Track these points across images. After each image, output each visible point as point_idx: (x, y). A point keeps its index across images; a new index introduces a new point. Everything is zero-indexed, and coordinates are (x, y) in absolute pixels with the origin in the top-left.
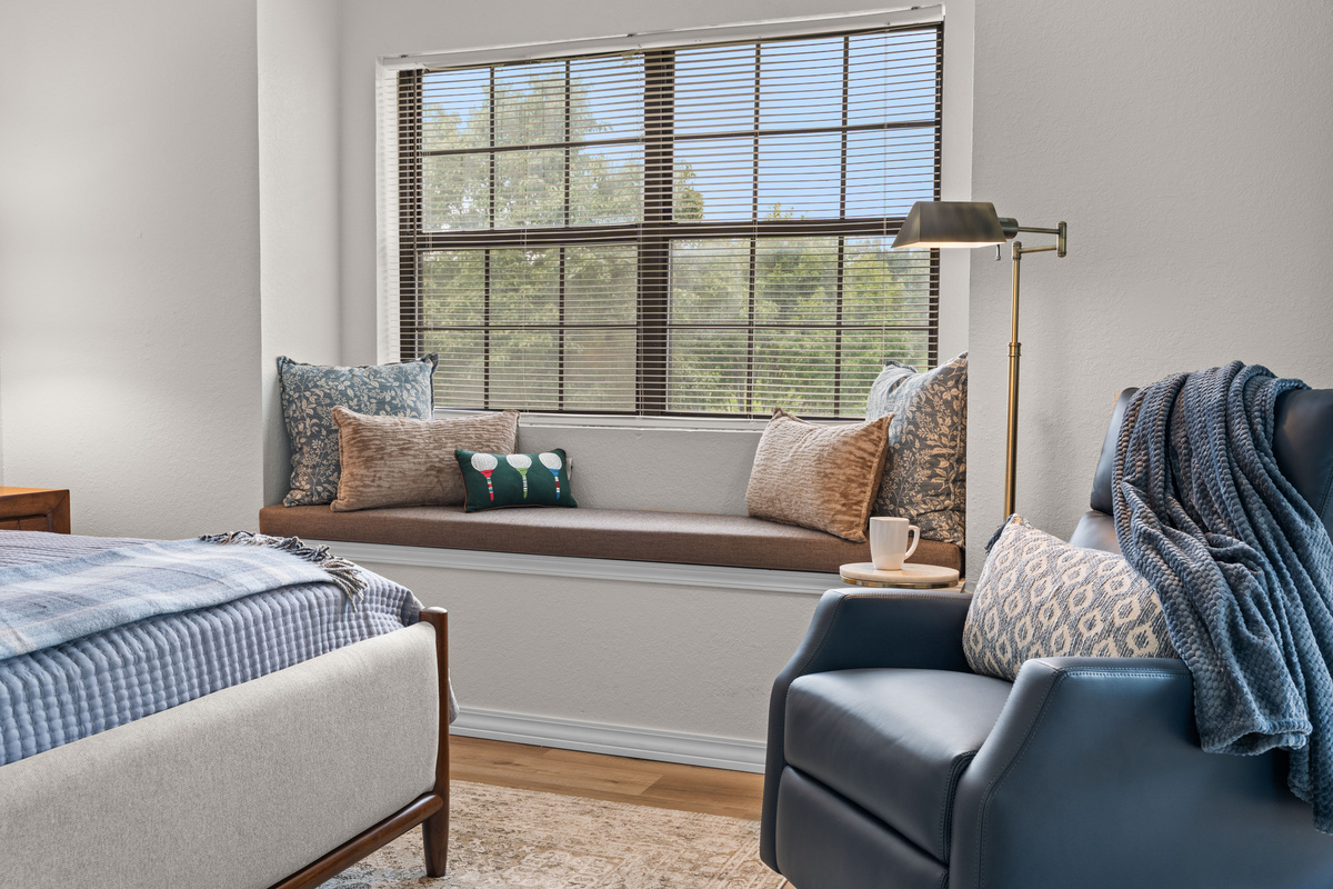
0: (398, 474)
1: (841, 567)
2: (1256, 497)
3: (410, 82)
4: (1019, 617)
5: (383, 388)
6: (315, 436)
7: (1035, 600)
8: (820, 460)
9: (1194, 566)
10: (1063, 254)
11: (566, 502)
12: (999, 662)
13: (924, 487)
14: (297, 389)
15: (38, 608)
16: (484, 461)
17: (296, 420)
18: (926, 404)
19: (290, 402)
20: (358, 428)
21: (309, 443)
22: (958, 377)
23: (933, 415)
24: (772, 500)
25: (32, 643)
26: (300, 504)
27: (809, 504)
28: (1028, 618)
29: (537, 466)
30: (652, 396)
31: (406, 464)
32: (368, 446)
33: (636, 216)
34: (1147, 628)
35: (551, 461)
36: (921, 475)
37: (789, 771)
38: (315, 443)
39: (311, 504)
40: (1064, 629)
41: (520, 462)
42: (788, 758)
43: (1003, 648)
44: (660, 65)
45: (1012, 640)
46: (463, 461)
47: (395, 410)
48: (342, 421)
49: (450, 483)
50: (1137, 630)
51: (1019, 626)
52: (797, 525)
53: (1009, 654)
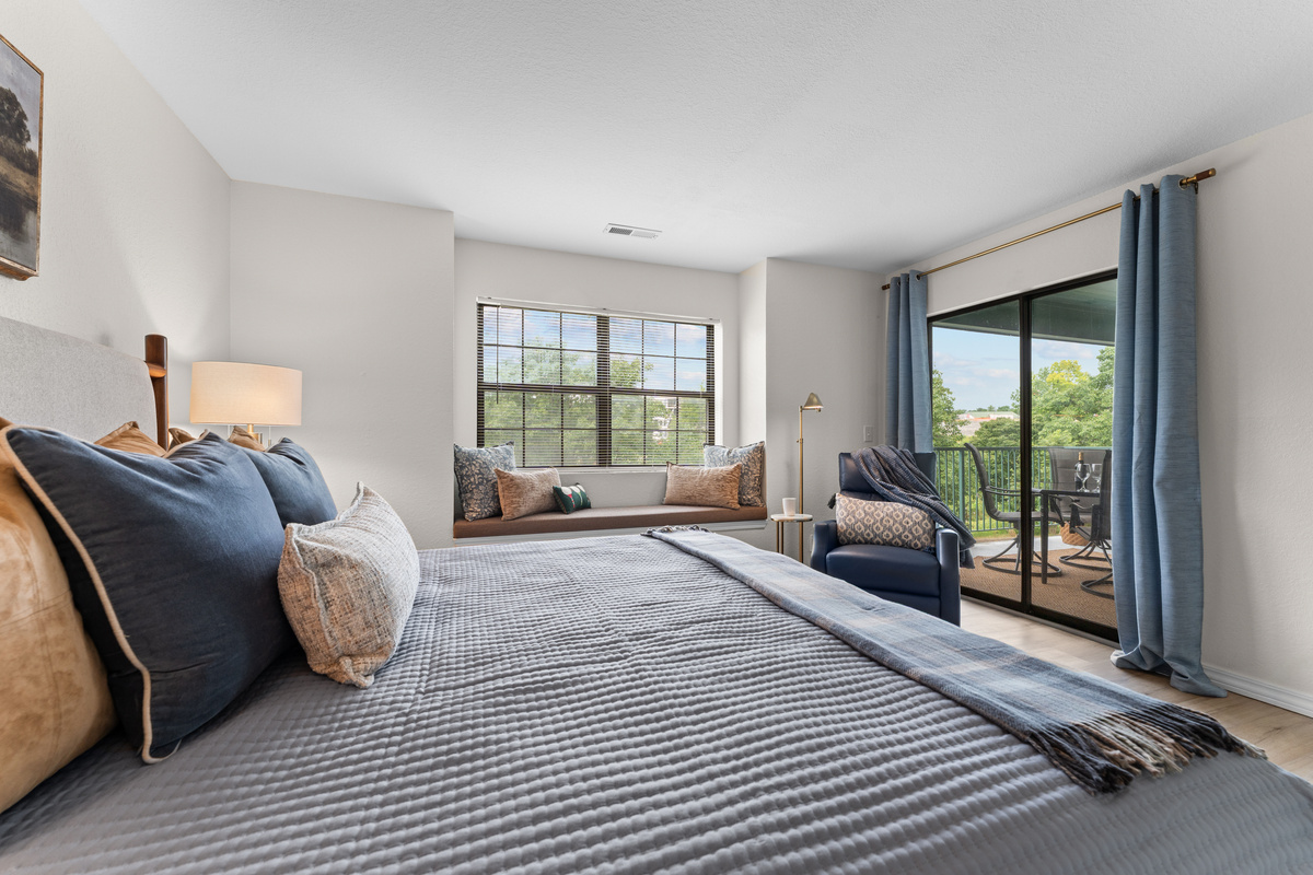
1: (770, 517)
3: (480, 307)
4: (874, 524)
6: (479, 484)
7: (879, 519)
11: (588, 507)
14: (468, 460)
16: (566, 491)
17: (468, 476)
18: (749, 459)
19: (462, 467)
21: (477, 487)
26: (475, 519)
30: (604, 459)
31: (535, 495)
33: (593, 383)
35: (582, 489)
36: (752, 484)
38: (481, 487)
39: (481, 519)
41: (577, 490)
43: (868, 535)
44: (603, 323)
45: (873, 531)
46: (557, 491)
51: (875, 527)
53: (872, 536)
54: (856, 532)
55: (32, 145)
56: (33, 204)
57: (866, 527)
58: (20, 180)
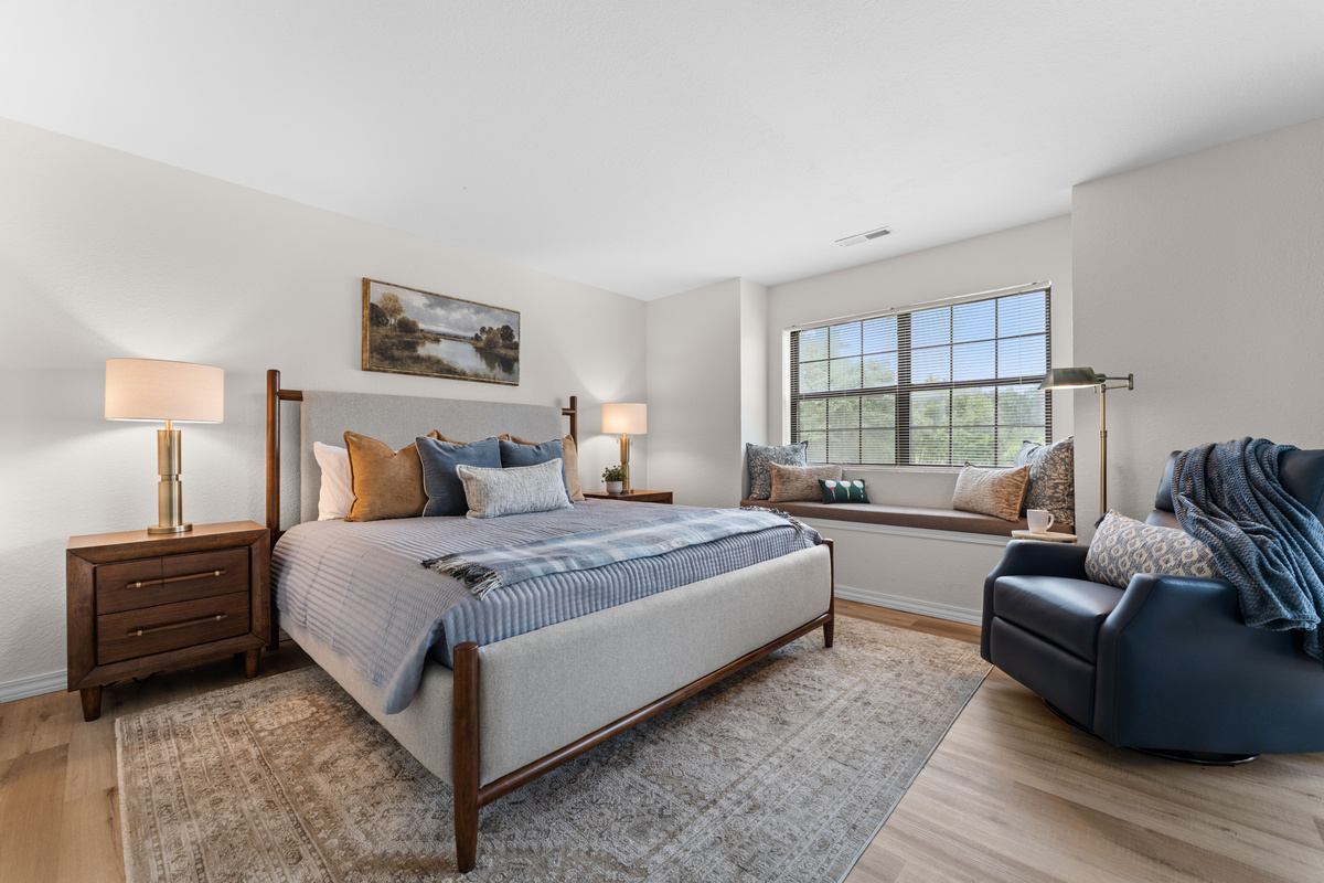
0: (795, 488)
1: (1013, 532)
2: (1269, 503)
3: (794, 335)
4: (1121, 556)
5: (787, 454)
6: (761, 473)
7: (1130, 549)
8: (993, 485)
9: (1232, 535)
10: (1131, 388)
11: (866, 501)
12: (1109, 577)
13: (1051, 498)
14: (754, 455)
15: (704, 528)
16: (830, 484)
17: (754, 467)
18: (1051, 460)
19: (752, 461)
20: (779, 470)
21: (759, 476)
22: (1068, 448)
23: (1055, 465)
24: (967, 502)
25: (706, 540)
26: (756, 499)
27: (988, 503)
28: (1126, 558)
29: (853, 486)
30: (903, 458)
31: (799, 485)
32: (784, 477)
34: (1204, 564)
35: (859, 484)
36: (1049, 492)
37: (997, 619)
38: (761, 476)
39: (760, 499)
40: (1150, 563)
41: (846, 484)
42: (996, 612)
43: (1111, 571)
44: (904, 321)
45: (1117, 567)
46: (822, 483)
47: (792, 463)
48: (772, 467)
49: (816, 492)
50: (1197, 565)
51: (1121, 561)
52: (981, 513)
53: (1115, 574)
54: (1099, 566)
55: (516, 340)
56: (517, 360)
57: (1112, 559)
58: (511, 353)
